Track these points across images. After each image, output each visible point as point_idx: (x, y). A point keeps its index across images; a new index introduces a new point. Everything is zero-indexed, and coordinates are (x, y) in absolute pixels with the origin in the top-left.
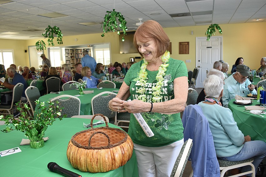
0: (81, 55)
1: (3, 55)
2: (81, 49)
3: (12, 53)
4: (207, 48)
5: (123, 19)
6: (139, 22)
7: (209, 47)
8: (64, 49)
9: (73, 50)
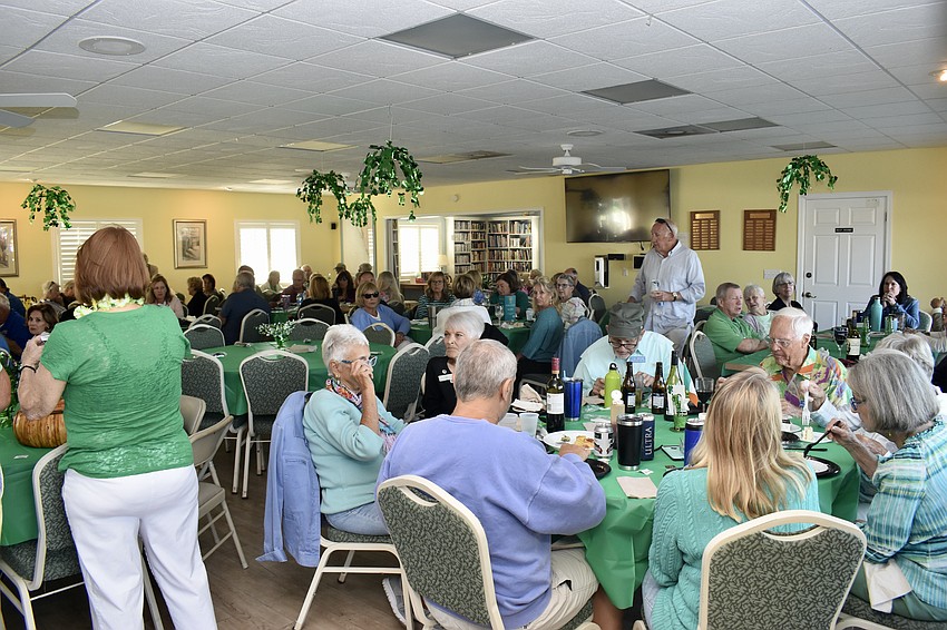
0: (503, 238)
1: (268, 236)
2: (506, 222)
3: (293, 230)
4: (838, 230)
5: (414, 166)
6: (563, 156)
7: (842, 230)
8: (451, 220)
9: (481, 225)
